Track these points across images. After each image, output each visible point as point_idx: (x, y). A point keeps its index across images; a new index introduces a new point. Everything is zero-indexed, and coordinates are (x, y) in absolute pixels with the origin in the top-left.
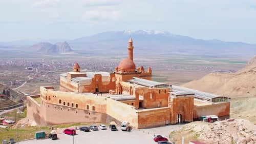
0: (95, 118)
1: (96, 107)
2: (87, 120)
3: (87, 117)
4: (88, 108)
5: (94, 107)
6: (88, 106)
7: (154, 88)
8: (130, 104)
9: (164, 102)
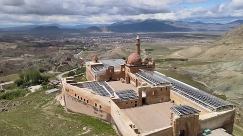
0: (102, 116)
1: (102, 106)
2: (96, 115)
3: (96, 113)
4: (96, 106)
5: (100, 106)
6: (96, 104)
7: (156, 86)
8: (134, 102)
9: (165, 98)
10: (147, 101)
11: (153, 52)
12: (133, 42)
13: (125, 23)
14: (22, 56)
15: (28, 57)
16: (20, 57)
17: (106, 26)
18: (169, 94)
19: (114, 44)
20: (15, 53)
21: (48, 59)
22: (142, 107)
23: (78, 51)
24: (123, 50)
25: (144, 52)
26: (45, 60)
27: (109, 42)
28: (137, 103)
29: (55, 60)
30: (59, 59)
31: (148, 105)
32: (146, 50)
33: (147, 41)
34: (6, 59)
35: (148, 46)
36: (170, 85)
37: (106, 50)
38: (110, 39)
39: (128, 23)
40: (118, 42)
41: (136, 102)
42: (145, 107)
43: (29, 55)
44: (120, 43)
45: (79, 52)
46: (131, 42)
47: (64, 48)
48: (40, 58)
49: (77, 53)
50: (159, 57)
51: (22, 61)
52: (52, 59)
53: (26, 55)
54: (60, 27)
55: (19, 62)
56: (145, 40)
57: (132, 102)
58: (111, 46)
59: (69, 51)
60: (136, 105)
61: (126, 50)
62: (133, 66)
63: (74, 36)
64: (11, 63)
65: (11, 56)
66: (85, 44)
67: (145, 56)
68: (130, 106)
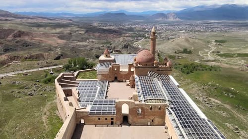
7: (143, 103)
8: (109, 119)
9: (157, 120)
10: (130, 120)
11: (225, 45)
12: (201, 32)
13: (196, 10)
14: (88, 41)
15: (92, 42)
16: (86, 42)
17: (174, 13)
18: (163, 117)
19: (179, 33)
20: (82, 38)
21: (108, 45)
22: (120, 127)
23: (139, 38)
24: (187, 40)
25: (214, 43)
26: (105, 45)
27: (174, 31)
28: (114, 121)
29: (113, 47)
30: (117, 46)
31: (130, 125)
32: (216, 41)
33: (221, 31)
34: (74, 43)
35: (220, 36)
36: (167, 103)
37: (169, 39)
38: (176, 27)
39: (199, 9)
40: (184, 31)
41: (112, 119)
42: (125, 128)
43: (94, 40)
44: (187, 32)
45: (140, 40)
46: (200, 31)
47: (126, 35)
48: (102, 43)
49: (137, 40)
50: (231, 51)
51: (87, 46)
52: (112, 45)
53: (91, 40)
54: (126, 14)
55: (84, 46)
56: (218, 29)
57: (106, 119)
58: (176, 34)
59: (130, 38)
60: (112, 123)
61: (191, 40)
62: (139, 67)
63: (138, 23)
64: (77, 47)
65: (78, 41)
66: (148, 32)
67: (213, 48)
68: (103, 123)
